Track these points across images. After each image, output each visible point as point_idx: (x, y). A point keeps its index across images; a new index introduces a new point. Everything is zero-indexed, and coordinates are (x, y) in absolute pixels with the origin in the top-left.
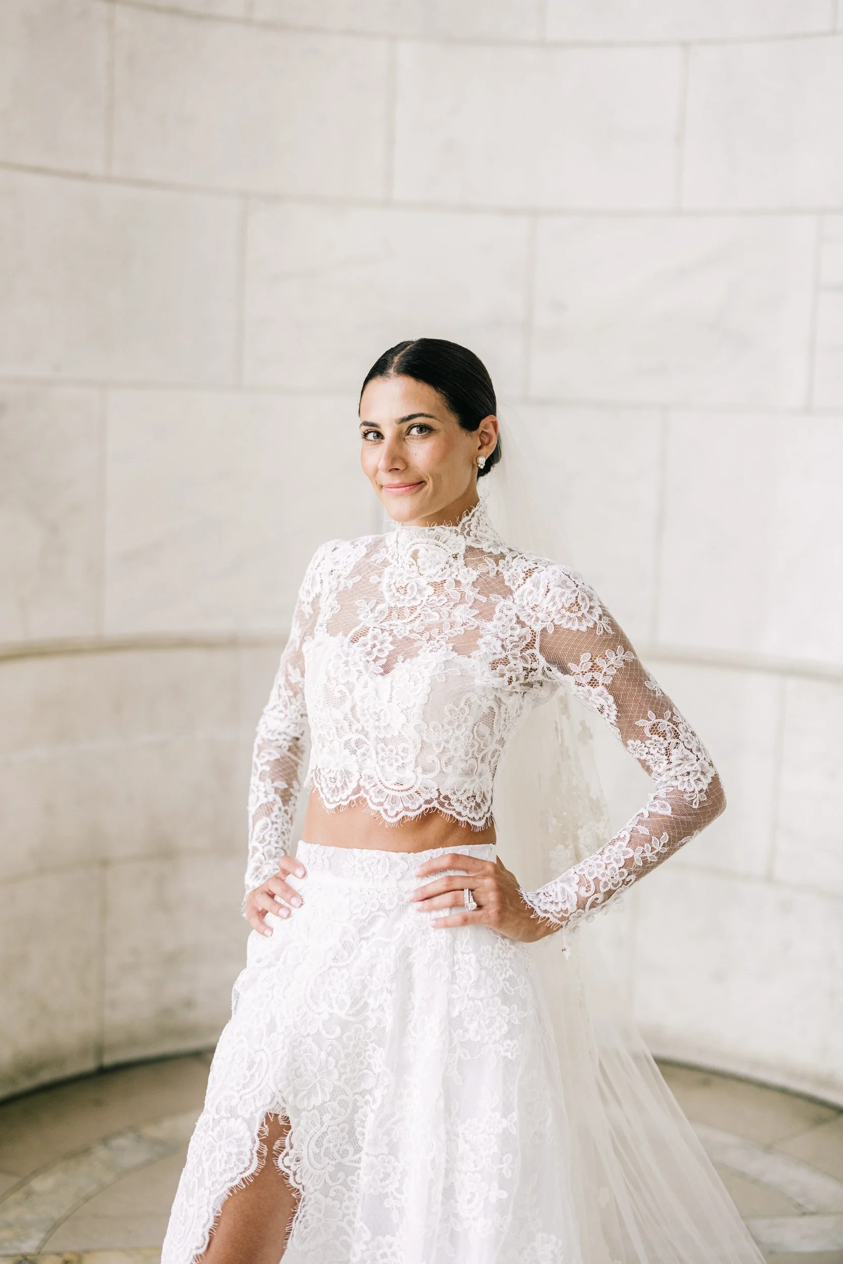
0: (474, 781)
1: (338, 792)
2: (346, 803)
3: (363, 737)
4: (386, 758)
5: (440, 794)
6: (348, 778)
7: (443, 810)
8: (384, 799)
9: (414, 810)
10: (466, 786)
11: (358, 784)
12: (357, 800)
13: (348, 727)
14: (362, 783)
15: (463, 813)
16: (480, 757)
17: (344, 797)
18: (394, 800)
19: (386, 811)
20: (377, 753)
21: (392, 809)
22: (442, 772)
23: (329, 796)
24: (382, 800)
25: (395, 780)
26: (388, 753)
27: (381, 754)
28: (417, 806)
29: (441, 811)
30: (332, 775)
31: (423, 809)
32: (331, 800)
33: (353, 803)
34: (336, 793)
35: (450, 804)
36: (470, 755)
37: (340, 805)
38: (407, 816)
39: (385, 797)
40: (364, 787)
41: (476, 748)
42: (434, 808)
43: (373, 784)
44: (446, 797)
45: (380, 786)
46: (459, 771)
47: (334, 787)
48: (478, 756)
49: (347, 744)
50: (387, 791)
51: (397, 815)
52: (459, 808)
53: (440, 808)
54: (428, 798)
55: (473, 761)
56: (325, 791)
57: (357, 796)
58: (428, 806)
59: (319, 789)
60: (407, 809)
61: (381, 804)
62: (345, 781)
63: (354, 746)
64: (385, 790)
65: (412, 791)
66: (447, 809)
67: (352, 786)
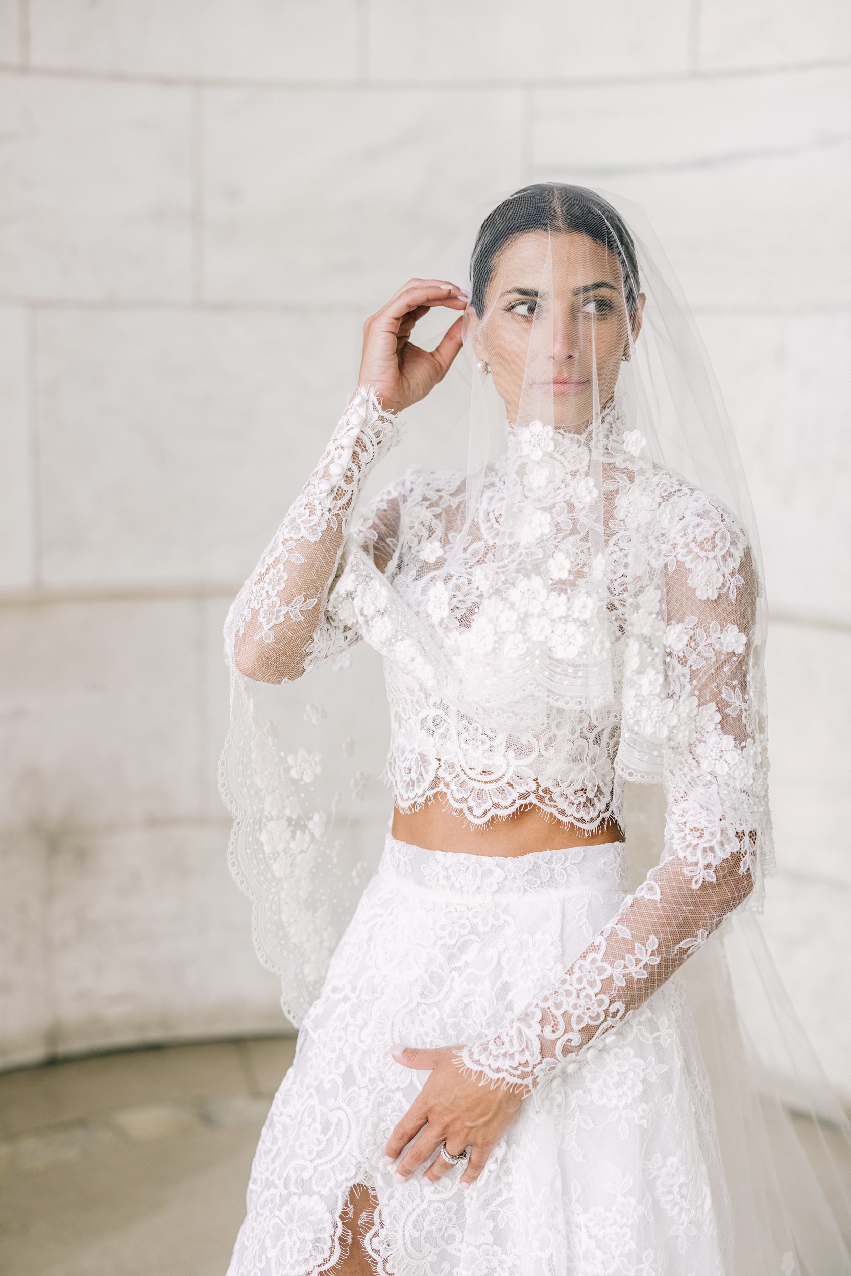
0: (583, 769)
1: (413, 786)
2: (421, 800)
3: (441, 713)
4: (470, 740)
5: (538, 786)
6: (424, 767)
7: (542, 807)
8: (468, 794)
9: (507, 808)
10: (573, 776)
11: (437, 775)
12: (435, 795)
13: (424, 701)
14: (441, 774)
15: (568, 812)
16: (592, 736)
17: (420, 792)
18: (480, 795)
19: (470, 809)
20: (459, 734)
21: (479, 806)
22: (540, 755)
23: (403, 792)
24: (466, 795)
25: (480, 769)
26: (472, 732)
27: (465, 735)
28: (509, 802)
29: (539, 809)
30: (407, 764)
31: (517, 805)
32: (405, 797)
33: (430, 800)
34: (411, 787)
35: (551, 799)
36: (578, 734)
37: (415, 803)
38: (497, 815)
39: (470, 792)
40: (444, 779)
41: (586, 724)
42: (531, 804)
43: (454, 775)
44: (546, 790)
45: (463, 777)
46: (563, 755)
47: (408, 779)
48: (588, 735)
49: (423, 721)
50: (472, 784)
51: (485, 813)
52: (563, 805)
53: (539, 805)
54: (523, 791)
55: (583, 742)
56: (400, 785)
57: (435, 791)
58: (524, 802)
59: (394, 783)
60: (496, 806)
61: (464, 800)
62: (421, 771)
63: (431, 725)
64: (469, 782)
65: (502, 783)
66: (547, 805)
67: (429, 778)
